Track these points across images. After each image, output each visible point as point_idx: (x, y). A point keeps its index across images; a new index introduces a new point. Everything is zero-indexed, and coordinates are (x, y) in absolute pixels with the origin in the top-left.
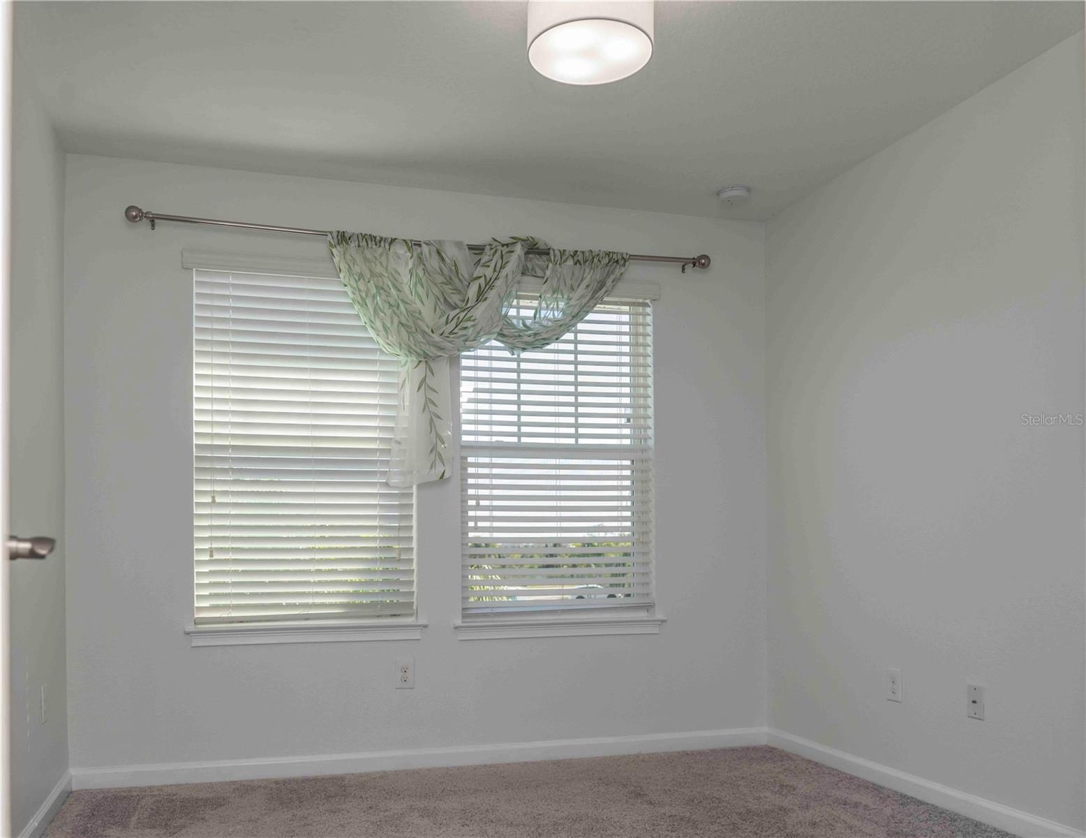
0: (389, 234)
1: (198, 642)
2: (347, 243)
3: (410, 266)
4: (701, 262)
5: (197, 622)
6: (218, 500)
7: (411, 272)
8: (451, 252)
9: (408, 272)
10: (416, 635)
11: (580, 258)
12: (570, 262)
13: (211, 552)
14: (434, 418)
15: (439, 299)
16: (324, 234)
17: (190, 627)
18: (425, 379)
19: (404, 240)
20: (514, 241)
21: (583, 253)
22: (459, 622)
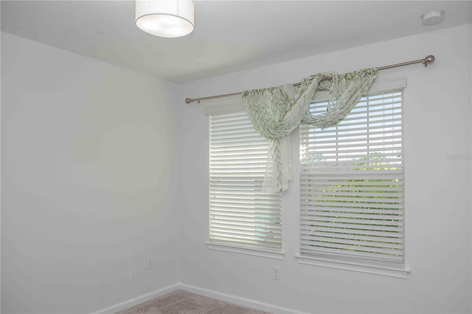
0: (262, 88)
1: (210, 247)
2: (247, 95)
3: (272, 99)
4: (428, 61)
5: (211, 240)
6: (216, 197)
7: (272, 101)
8: (285, 90)
9: (271, 101)
10: (280, 257)
11: (349, 76)
12: (344, 80)
13: (214, 216)
14: (279, 164)
15: (282, 111)
16: (240, 93)
17: (208, 242)
18: (277, 147)
19: (268, 89)
20: (312, 77)
21: (350, 74)
22: (298, 255)
